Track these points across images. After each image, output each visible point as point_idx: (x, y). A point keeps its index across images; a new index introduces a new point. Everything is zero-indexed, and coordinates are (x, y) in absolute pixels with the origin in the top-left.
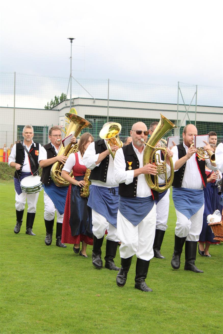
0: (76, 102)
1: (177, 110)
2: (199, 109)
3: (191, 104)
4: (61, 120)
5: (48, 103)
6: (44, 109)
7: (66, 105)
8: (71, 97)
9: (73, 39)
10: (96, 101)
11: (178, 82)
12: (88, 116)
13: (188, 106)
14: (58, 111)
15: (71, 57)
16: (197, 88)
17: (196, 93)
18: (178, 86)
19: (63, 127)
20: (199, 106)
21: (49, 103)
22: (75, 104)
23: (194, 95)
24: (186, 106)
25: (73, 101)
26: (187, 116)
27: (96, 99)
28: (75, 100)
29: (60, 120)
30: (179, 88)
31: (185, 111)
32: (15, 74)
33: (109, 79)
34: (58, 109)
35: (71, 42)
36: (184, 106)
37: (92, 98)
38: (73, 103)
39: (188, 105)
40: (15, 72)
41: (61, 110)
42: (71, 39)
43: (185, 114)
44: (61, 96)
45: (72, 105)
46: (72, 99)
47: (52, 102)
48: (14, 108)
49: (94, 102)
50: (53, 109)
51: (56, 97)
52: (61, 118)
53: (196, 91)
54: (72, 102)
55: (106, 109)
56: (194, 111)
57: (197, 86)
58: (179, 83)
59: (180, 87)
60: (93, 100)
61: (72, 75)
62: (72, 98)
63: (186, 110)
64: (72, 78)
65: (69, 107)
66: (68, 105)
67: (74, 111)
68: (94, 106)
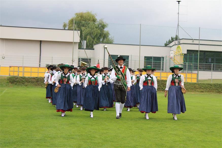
0: (182, 42)
5: (167, 41)
6: (164, 45)
7: (175, 43)
9: (180, 1)
10: (194, 40)
12: (189, 50)
14: (170, 47)
15: (178, 13)
19: (172, 57)
28: (181, 40)
33: (200, 28)
34: (170, 46)
35: (179, 3)
37: (192, 39)
42: (179, 2)
44: (175, 37)
45: (179, 43)
47: (169, 41)
49: (193, 41)
50: (168, 46)
52: (171, 52)
54: (179, 41)
55: (198, 45)
60: (192, 40)
61: (179, 24)
64: (179, 26)
65: (177, 44)
66: (176, 44)
67: (179, 47)
68: (192, 44)
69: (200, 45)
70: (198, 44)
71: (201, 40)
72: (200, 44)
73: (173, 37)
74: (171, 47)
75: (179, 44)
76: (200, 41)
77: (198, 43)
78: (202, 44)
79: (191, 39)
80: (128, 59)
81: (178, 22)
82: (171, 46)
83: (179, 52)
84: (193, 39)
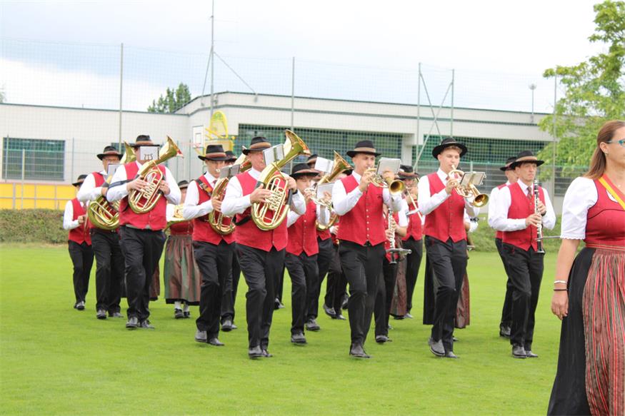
0: (222, 100)
1: (416, 115)
2: (458, 114)
3: (444, 106)
4: (197, 134)
5: (154, 101)
6: (147, 111)
7: (202, 105)
8: (212, 90)
10: (259, 97)
11: (420, 64)
12: (243, 125)
13: (437, 109)
14: (185, 117)
15: (212, 17)
16: (453, 73)
17: (452, 84)
18: (420, 71)
20: (457, 108)
21: (157, 102)
22: (219, 104)
23: (449, 89)
24: (434, 109)
25: (217, 97)
26: (435, 126)
27: (259, 94)
28: (220, 95)
29: (194, 134)
30: (421, 75)
31: (432, 117)
32: (122, 47)
33: (294, 58)
34: (186, 113)
36: (429, 108)
37: (252, 92)
38: (216, 102)
39: (438, 107)
40: (122, 44)
41: (192, 114)
43: (431, 122)
44: (178, 88)
45: (214, 105)
46: (214, 94)
47: (161, 99)
48: (121, 111)
49: (256, 100)
50: (177, 112)
51: (169, 92)
52: (195, 130)
53: (453, 80)
54: (215, 99)
56: (449, 117)
57: (453, 70)
58: (421, 66)
59: (422, 73)
60: (253, 97)
62: (214, 92)
63: (434, 114)
64: (215, 55)
65: (209, 108)
66: (206, 106)
67: (220, 115)
68: (254, 107)
69: (295, 113)
70: (290, 110)
71: (297, 97)
72: (296, 110)
73: (171, 90)
74: (188, 115)
75: (216, 107)
76: (296, 100)
77: (290, 107)
78: (299, 110)
79: (251, 94)
80: (63, 149)
81: (213, 43)
82: (190, 113)
83: (216, 129)
84: (254, 94)
